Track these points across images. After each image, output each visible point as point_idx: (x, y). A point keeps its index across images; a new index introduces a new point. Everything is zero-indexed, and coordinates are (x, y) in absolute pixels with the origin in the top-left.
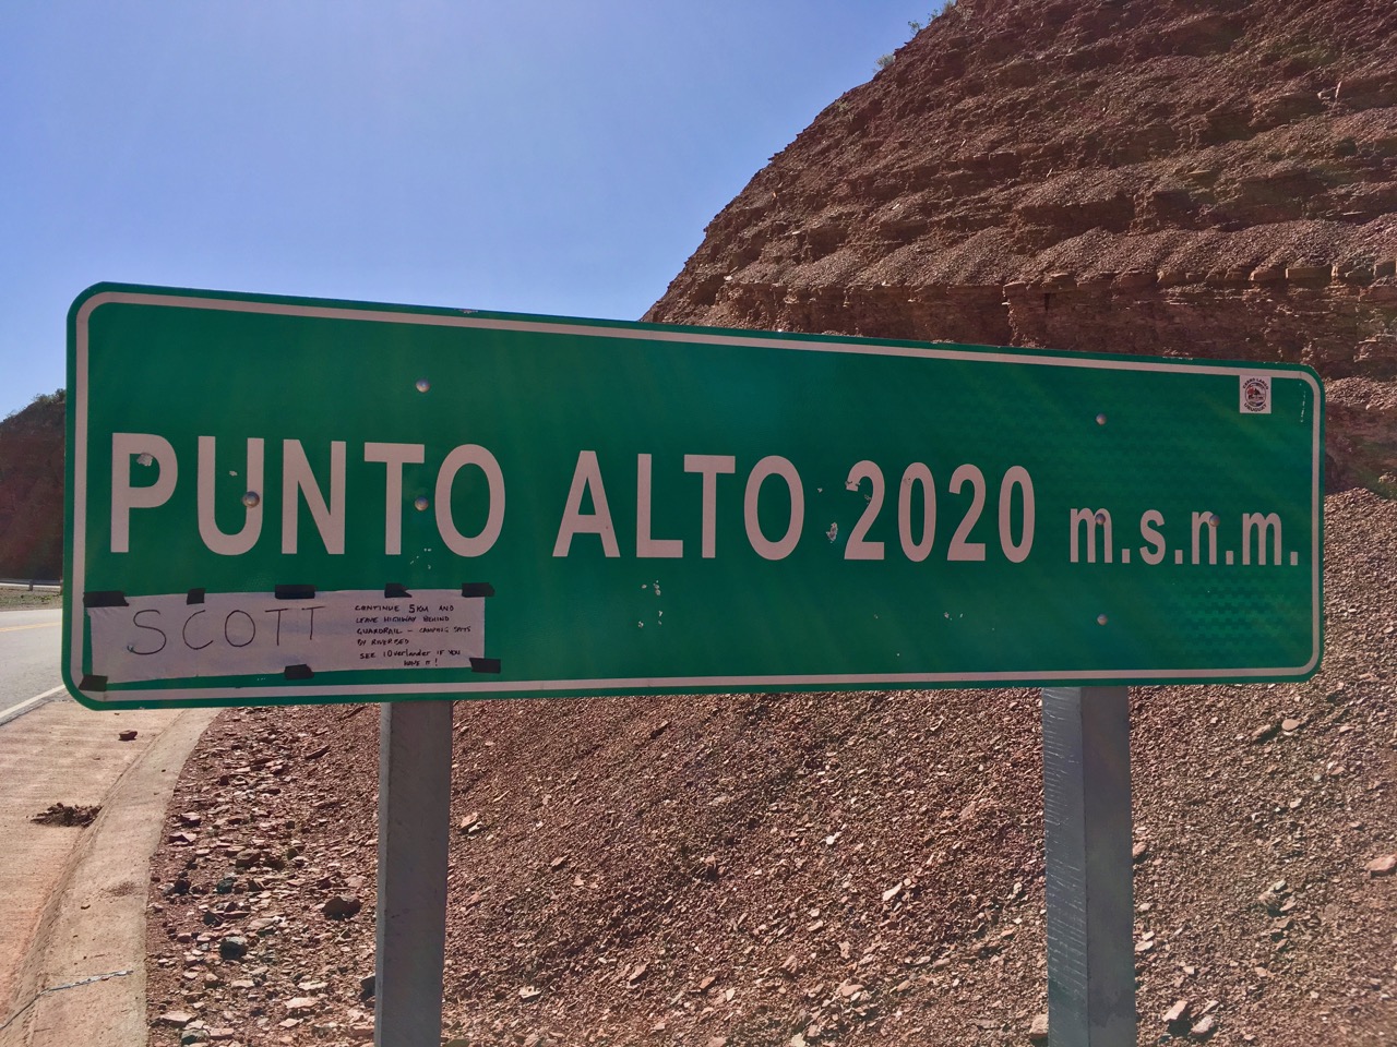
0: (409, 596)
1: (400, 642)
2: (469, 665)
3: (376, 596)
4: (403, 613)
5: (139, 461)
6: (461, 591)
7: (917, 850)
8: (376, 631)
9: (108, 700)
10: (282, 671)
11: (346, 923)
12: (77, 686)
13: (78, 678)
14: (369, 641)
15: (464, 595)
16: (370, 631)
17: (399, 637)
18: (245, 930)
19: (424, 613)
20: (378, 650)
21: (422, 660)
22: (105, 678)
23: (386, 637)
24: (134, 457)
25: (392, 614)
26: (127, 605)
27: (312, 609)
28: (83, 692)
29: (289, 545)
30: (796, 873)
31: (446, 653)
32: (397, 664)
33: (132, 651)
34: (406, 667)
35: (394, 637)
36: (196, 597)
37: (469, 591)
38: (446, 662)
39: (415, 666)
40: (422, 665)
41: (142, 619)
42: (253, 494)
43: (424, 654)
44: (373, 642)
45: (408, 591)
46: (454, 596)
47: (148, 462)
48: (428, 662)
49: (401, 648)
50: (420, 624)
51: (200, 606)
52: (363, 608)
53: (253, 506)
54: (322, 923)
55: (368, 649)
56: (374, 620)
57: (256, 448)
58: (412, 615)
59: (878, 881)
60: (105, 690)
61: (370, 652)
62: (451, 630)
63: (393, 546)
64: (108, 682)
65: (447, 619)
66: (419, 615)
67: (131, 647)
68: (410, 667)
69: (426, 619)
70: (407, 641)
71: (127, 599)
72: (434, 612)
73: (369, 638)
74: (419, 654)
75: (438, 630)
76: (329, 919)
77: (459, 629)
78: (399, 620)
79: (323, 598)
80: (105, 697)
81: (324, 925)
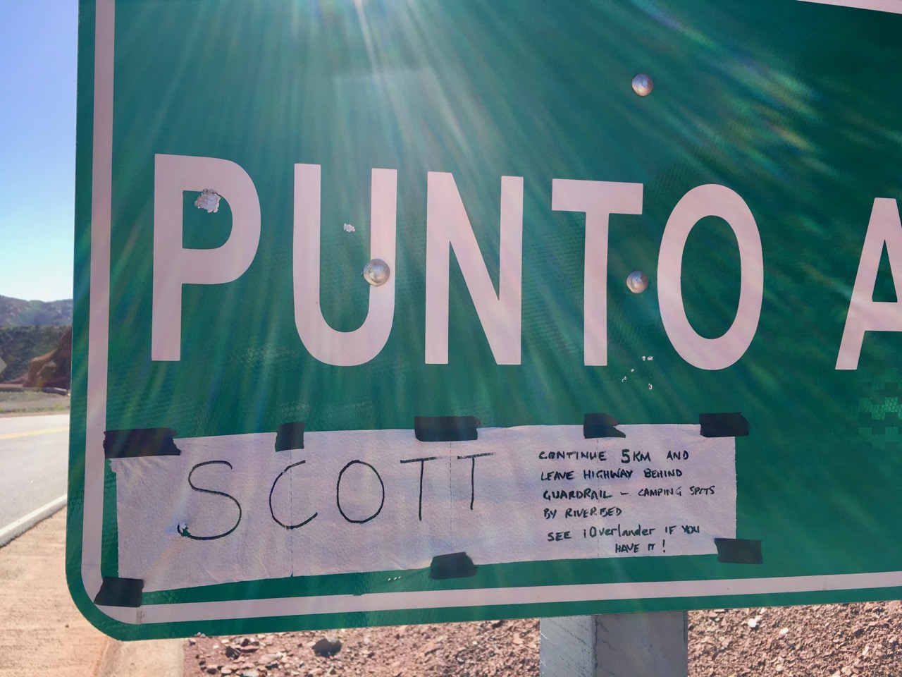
0: (623, 435)
1: (609, 513)
2: (713, 550)
3: (569, 436)
4: (614, 464)
5: (199, 204)
6: (698, 427)
7: (846, 639)
8: (572, 494)
9: (145, 621)
10: (426, 563)
11: (331, 660)
12: (92, 598)
13: (93, 582)
14: (562, 510)
15: (706, 433)
16: (564, 494)
17: (607, 504)
18: (257, 664)
19: (644, 465)
20: (576, 526)
21: (642, 541)
22: (139, 583)
23: (587, 504)
24: (190, 198)
25: (595, 465)
26: (178, 452)
27: (473, 457)
28: (101, 608)
29: (437, 351)
30: (723, 651)
31: (679, 531)
32: (605, 549)
33: (185, 533)
34: (618, 555)
35: (599, 504)
36: (289, 439)
37: (712, 427)
38: (678, 546)
39: (631, 554)
40: (643, 552)
41: (200, 478)
42: (379, 263)
43: (645, 532)
44: (568, 514)
45: (620, 427)
46: (688, 434)
47: (212, 206)
48: (651, 546)
49: (612, 522)
50: (639, 482)
51: (295, 454)
52: (552, 455)
53: (378, 282)
54: (313, 659)
55: (558, 525)
56: (568, 475)
57: (384, 184)
58: (626, 467)
59: (813, 668)
60: (137, 605)
61: (562, 529)
62: (686, 491)
63: (596, 351)
64: (144, 590)
65: (679, 473)
66: (638, 467)
67: (183, 527)
68: (624, 555)
69: (649, 474)
70: (619, 511)
71: (178, 442)
72: (661, 462)
73: (561, 505)
74: (637, 533)
75: (667, 492)
76: (319, 656)
77: (697, 491)
78: (606, 475)
79: (489, 439)
80: (140, 617)
81: (315, 662)
